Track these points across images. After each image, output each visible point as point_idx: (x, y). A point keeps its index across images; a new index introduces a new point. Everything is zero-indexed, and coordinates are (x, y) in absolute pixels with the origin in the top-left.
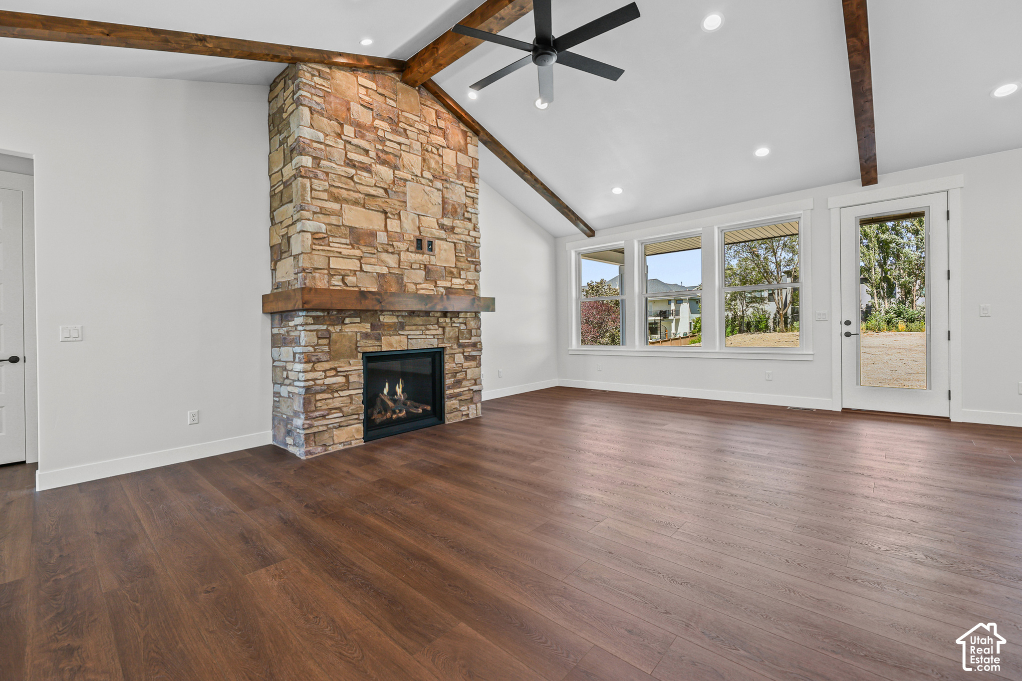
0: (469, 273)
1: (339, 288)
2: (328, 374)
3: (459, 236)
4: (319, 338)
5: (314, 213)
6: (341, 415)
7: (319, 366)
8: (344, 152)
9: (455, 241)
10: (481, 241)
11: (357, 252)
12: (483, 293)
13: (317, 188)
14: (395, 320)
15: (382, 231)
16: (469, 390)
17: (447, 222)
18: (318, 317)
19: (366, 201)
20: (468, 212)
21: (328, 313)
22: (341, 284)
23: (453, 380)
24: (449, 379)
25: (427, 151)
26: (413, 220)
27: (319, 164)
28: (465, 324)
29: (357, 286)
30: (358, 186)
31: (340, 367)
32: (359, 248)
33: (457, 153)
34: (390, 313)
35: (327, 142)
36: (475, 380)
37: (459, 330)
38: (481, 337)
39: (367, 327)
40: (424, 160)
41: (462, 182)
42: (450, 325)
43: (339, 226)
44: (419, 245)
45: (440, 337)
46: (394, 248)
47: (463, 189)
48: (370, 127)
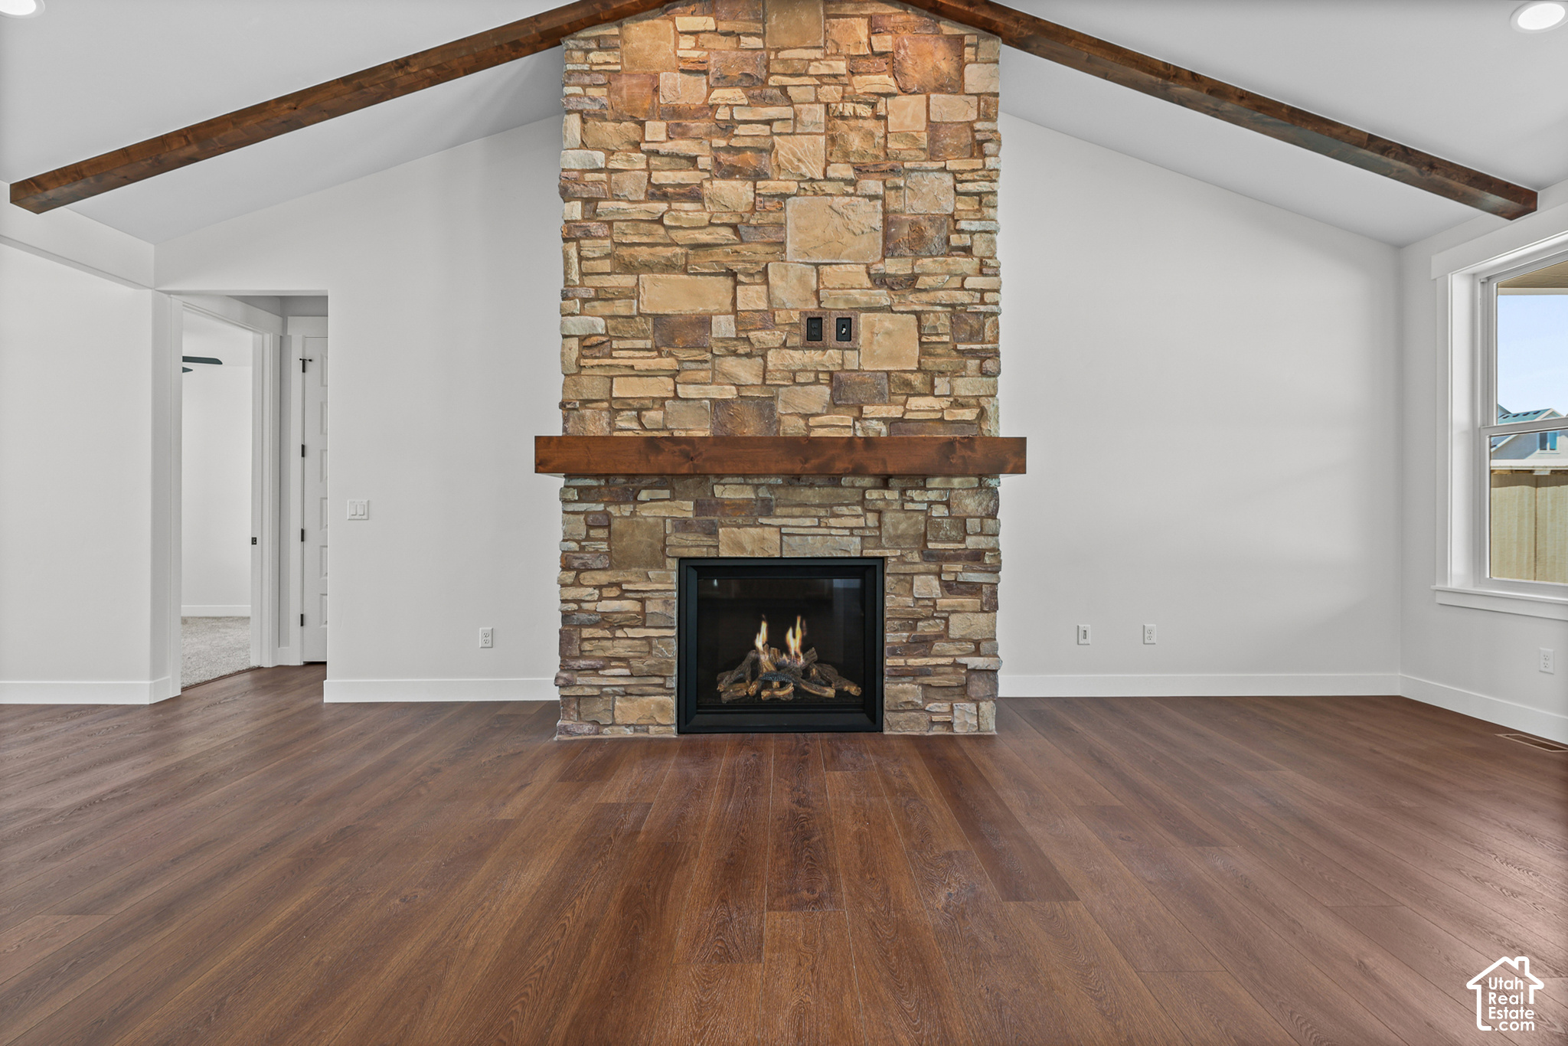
0: (959, 382)
1: (630, 434)
2: (606, 593)
3: (932, 294)
4: (590, 527)
5: (584, 301)
6: (626, 672)
7: (587, 578)
8: (646, 174)
9: (918, 308)
10: (1005, 300)
11: (668, 363)
12: (1005, 429)
13: (591, 255)
14: (748, 494)
15: (727, 313)
16: (955, 665)
17: (894, 267)
18: (589, 488)
19: (691, 259)
20: (960, 232)
21: (607, 481)
22: (635, 425)
23: (905, 634)
24: (896, 631)
25: (843, 117)
26: (802, 279)
27: (595, 211)
28: (947, 504)
29: (665, 428)
30: (674, 234)
31: (629, 582)
32: (670, 355)
33: (928, 99)
34: (740, 480)
35: (611, 166)
36: (977, 643)
37: (929, 518)
38: (1000, 538)
39: (686, 509)
40: (832, 140)
41: (942, 164)
42: (897, 506)
43: (632, 317)
44: (814, 330)
45: (867, 533)
46: (751, 344)
47: (948, 180)
48: (701, 109)
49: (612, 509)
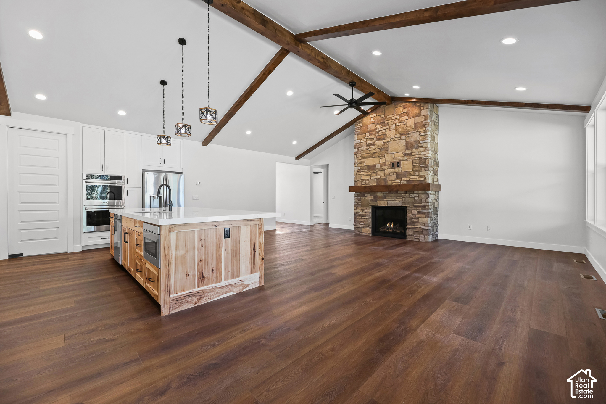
0: (420, 172)
2: (361, 211)
3: (415, 156)
4: (358, 200)
5: (357, 164)
6: (363, 224)
7: (358, 208)
8: (366, 142)
9: (412, 159)
10: (429, 155)
11: (369, 173)
13: (358, 157)
14: (382, 195)
15: (378, 164)
16: (420, 228)
17: (407, 152)
18: (358, 194)
19: (373, 155)
20: (421, 143)
21: (361, 193)
22: (365, 184)
23: (410, 221)
24: (408, 220)
25: (398, 126)
26: (391, 156)
27: (359, 149)
28: (418, 196)
29: (369, 184)
30: (370, 151)
31: (364, 209)
32: (370, 172)
33: (414, 118)
34: (381, 192)
35: (361, 142)
36: (425, 224)
37: (415, 199)
38: (429, 203)
39: (372, 197)
40: (396, 130)
41: (417, 131)
42: (408, 197)
43: (364, 166)
44: (393, 165)
45: (403, 202)
46: (383, 169)
47: (418, 133)
48: (374, 130)
49: (361, 198)
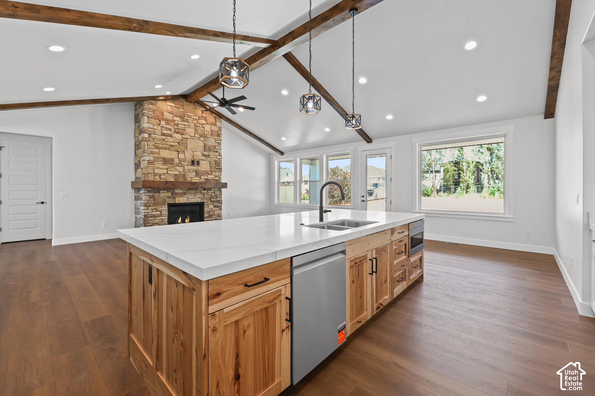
0: (216, 173)
1: (158, 180)
2: (153, 211)
3: (212, 158)
4: (150, 198)
5: (148, 153)
7: (149, 208)
8: (161, 130)
9: (210, 160)
10: (222, 160)
11: (166, 167)
12: (223, 181)
13: (150, 145)
14: (181, 191)
15: (177, 158)
16: (216, 219)
17: (206, 153)
18: (150, 190)
19: (170, 148)
20: (216, 149)
21: (154, 189)
22: (159, 178)
23: (208, 215)
24: (206, 214)
25: (197, 126)
26: (190, 153)
27: (150, 136)
28: (214, 193)
29: (165, 179)
30: (166, 143)
31: (158, 208)
32: (166, 165)
33: (211, 126)
34: (180, 189)
35: (154, 128)
36: (219, 215)
37: (211, 195)
38: (222, 198)
39: (169, 194)
40: (196, 130)
41: (213, 137)
42: (207, 193)
43: (159, 158)
44: (193, 163)
45: (202, 198)
46: (182, 164)
47: (214, 140)
48: (172, 120)
49: (154, 194)
